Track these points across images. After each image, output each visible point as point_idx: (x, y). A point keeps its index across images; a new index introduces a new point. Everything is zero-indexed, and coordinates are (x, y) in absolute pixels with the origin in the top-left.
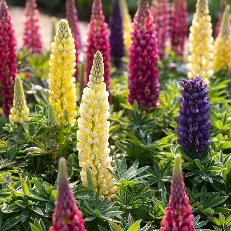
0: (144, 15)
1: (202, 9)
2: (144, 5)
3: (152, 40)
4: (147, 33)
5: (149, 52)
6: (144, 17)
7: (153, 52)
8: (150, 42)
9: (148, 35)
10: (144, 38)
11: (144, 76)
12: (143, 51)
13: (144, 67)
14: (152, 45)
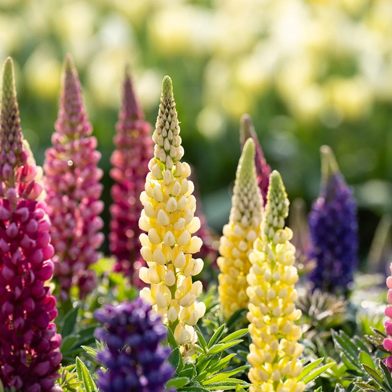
0: (13, 160)
1: (167, 146)
2: (11, 137)
3: (35, 223)
4: (22, 205)
5: (30, 252)
6: (13, 166)
7: (40, 253)
8: (29, 228)
9: (25, 210)
10: (15, 218)
11: (17, 315)
12: (13, 250)
13: (18, 292)
14: (37, 235)
